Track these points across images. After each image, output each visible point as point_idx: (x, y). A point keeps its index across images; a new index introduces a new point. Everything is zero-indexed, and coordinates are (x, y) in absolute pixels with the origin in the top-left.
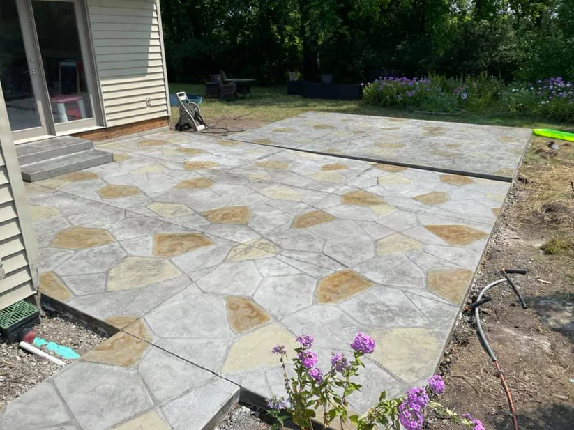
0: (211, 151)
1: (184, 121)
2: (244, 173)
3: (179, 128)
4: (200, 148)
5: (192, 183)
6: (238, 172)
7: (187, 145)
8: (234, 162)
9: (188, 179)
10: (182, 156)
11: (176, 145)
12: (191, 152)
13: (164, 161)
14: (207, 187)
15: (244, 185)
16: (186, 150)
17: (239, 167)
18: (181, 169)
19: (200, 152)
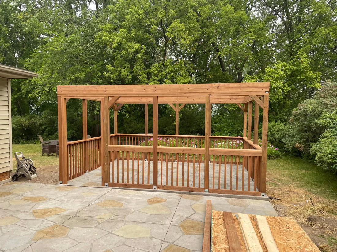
0: (54, 197)
1: (20, 173)
2: (90, 215)
3: (15, 178)
4: (42, 195)
5: (49, 232)
6: (85, 215)
7: (29, 193)
8: (77, 206)
9: (42, 227)
10: (29, 205)
11: (21, 195)
12: (36, 200)
13: (14, 211)
14: (64, 234)
15: (96, 227)
16: (32, 199)
17: (83, 209)
18: (33, 218)
19: (44, 199)
